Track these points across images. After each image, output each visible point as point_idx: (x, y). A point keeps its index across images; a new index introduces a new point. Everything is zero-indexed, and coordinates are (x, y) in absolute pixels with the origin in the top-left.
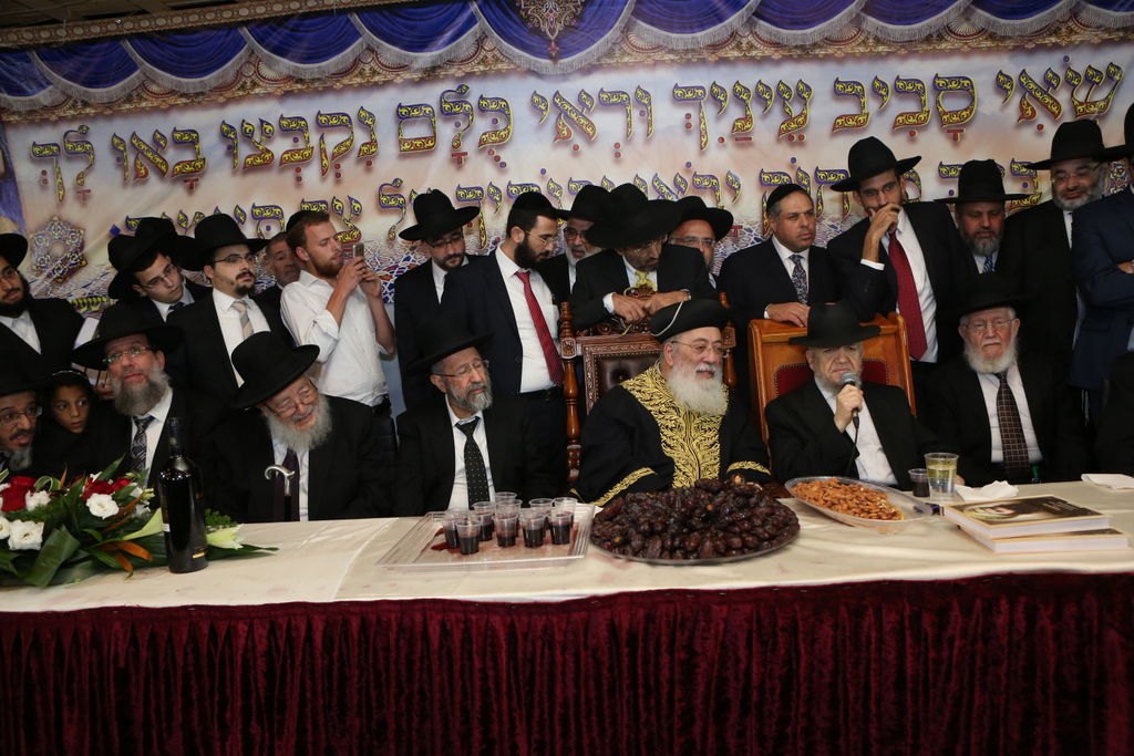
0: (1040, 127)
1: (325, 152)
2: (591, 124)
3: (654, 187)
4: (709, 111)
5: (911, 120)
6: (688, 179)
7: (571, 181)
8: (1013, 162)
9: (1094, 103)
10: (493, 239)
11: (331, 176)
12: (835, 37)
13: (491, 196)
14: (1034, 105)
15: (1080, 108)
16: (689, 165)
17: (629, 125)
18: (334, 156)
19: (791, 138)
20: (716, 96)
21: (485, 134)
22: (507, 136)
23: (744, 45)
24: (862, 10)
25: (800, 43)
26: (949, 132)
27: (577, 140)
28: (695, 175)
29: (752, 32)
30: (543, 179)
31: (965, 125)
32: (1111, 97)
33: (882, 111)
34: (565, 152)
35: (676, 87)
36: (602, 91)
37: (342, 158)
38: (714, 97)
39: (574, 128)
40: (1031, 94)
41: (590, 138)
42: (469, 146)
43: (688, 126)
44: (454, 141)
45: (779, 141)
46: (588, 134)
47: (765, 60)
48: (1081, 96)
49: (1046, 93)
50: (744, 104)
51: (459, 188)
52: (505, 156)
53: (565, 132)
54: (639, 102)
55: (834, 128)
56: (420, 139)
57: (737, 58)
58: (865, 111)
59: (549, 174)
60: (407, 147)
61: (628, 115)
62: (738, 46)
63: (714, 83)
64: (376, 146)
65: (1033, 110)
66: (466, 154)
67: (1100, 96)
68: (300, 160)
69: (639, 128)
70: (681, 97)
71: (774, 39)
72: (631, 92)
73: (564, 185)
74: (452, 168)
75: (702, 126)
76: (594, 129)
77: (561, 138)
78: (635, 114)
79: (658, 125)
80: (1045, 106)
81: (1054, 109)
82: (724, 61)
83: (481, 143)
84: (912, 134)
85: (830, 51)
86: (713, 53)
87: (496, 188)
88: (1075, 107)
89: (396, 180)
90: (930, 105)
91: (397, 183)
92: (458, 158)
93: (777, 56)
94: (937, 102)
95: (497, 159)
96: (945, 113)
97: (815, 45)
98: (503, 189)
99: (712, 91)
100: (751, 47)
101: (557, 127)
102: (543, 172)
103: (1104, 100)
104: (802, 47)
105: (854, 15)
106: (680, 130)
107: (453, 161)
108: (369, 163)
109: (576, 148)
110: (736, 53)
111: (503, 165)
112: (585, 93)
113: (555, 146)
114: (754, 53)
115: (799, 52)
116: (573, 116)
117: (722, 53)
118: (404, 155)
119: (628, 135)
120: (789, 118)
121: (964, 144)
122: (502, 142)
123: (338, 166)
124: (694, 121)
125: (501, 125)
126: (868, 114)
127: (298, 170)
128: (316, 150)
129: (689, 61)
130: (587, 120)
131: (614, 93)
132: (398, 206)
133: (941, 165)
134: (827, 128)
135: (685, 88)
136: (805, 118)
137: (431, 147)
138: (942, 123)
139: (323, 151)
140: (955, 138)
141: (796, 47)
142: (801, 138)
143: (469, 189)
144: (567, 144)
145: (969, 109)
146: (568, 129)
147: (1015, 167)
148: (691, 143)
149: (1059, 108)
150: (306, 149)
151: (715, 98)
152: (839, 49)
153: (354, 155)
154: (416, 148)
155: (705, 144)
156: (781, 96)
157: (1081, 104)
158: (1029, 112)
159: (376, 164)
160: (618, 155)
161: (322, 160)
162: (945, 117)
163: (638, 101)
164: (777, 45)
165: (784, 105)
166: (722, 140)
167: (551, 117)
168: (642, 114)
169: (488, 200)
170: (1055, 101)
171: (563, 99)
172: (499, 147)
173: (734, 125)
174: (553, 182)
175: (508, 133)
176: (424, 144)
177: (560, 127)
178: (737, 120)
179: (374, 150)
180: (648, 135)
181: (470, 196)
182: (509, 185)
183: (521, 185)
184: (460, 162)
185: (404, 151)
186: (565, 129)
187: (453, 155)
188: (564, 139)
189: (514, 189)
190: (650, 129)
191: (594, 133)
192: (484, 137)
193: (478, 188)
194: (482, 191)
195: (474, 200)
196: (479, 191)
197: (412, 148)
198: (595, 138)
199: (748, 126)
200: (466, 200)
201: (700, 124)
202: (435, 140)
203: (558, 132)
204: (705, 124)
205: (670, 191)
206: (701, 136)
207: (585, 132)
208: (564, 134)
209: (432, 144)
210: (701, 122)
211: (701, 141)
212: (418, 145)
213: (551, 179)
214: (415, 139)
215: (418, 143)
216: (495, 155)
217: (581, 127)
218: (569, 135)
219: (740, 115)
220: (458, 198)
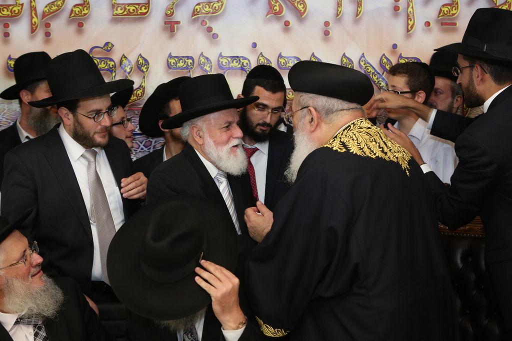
1: (35, 9)
2: (303, 3)
3: (361, 66)
6: (394, 60)
7: (280, 56)
11: (40, 35)
13: (201, 66)
16: (395, 46)
17: (339, 4)
18: (44, 15)
21: (198, 4)
22: (220, 8)
27: (288, 16)
28: (401, 57)
30: (253, 53)
34: (277, 27)
37: (53, 17)
39: (286, 4)
41: (300, 15)
42: (182, 15)
43: (396, 9)
44: (168, 9)
46: (299, 11)
51: (170, 56)
52: (217, 27)
53: (277, 8)
56: (133, 4)
59: (260, 48)
60: (120, 11)
64: (88, 8)
66: (178, 23)
68: (8, 16)
69: (348, 9)
74: (164, 36)
75: (410, 9)
76: (305, 7)
77: (274, 13)
79: (367, 7)
83: (195, 13)
87: (207, 59)
89: (107, 44)
91: (108, 47)
92: (170, 26)
95: (210, 29)
98: (214, 59)
101: (270, 2)
102: (255, 45)
106: (388, 12)
107: (165, 29)
108: (81, 25)
109: (287, 24)
111: (215, 36)
113: (269, 20)
118: (116, 19)
119: (338, 15)
122: (215, 15)
123: (48, 25)
124: (402, 3)
127: (6, 26)
128: (26, 7)
132: (108, 70)
136: (510, 6)
137: (145, 14)
139: (33, 9)
143: (179, 58)
144: (279, 19)
146: (280, 6)
148: (399, 25)
150: (16, 5)
153: (65, 15)
154: (129, 13)
155: (412, 27)
159: (87, 26)
160: (327, 33)
161: (32, 18)
166: (428, 24)
169: (198, 69)
172: (211, 18)
173: (441, 10)
174: (263, 56)
175: (222, 5)
176: (137, 10)
177: (273, 3)
178: (443, 6)
179: (86, 12)
180: (357, 15)
181: (181, 64)
182: (221, 56)
183: (231, 57)
184: (172, 30)
185: (117, 15)
186: (277, 4)
187: (166, 23)
188: (276, 14)
189: (224, 61)
190: (359, 9)
191: (305, 11)
192: (197, 7)
193: (188, 58)
194: (193, 61)
195: (184, 69)
196: (190, 61)
197: (125, 13)
198: (306, 15)
199: (454, 12)
200: (177, 68)
201: (408, 8)
202: (149, 6)
203: (271, 8)
204: (412, 8)
205: (375, 70)
206: (408, 19)
207: (296, 9)
208: (276, 10)
209: (146, 11)
210: (408, 5)
211: (408, 24)
212: (131, 11)
213: (261, 53)
214: (129, 5)
215: (132, 8)
216: (208, 25)
217: (292, 3)
218: (281, 11)
219: (447, 1)
220: (169, 66)
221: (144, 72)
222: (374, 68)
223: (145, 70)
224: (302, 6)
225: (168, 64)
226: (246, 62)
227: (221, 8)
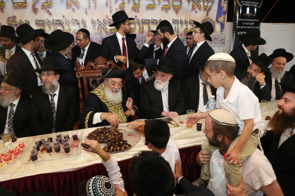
0: (196, 11)
2: (78, 2)
3: (97, 22)
4: (113, 0)
5: (166, 7)
6: (107, 20)
7: (72, 19)
8: (190, 20)
9: (208, 6)
13: (47, 23)
14: (195, 6)
15: (205, 7)
16: (107, 16)
17: (89, 3)
19: (135, 10)
21: (43, 3)
26: (175, 11)
27: (74, 7)
28: (109, 19)
30: (64, 18)
31: (179, 9)
32: (212, 5)
33: (159, 4)
34: (70, 10)
39: (72, 3)
40: (195, 2)
41: (78, 7)
42: (39, 6)
43: (107, 5)
44: (33, 4)
45: (132, 10)
48: (206, 4)
49: (198, 2)
51: (36, 20)
52: (51, 10)
53: (70, 4)
55: (147, 8)
56: (20, 3)
58: (155, 4)
59: (66, 17)
61: (89, 0)
65: (195, 7)
66: (38, 9)
67: (209, 5)
69: (92, 4)
73: (70, 21)
74: (33, 14)
75: (111, 5)
76: (79, 4)
77: (68, 6)
78: (91, 0)
79: (98, 4)
80: (198, 6)
81: (200, 7)
83: (43, 6)
84: (167, 11)
87: (49, 21)
88: (204, 7)
89: (13, 16)
90: (171, 3)
91: (14, 17)
92: (35, 10)
94: (173, 2)
95: (48, 11)
96: (175, 6)
98: (51, 21)
101: (67, 2)
102: (64, 16)
103: (210, 6)
106: (105, 6)
107: (33, 11)
108: (2, 9)
109: (73, 9)
111: (50, 13)
113: (67, 8)
118: (15, 8)
119: (89, 7)
120: (135, 4)
121: (179, 14)
122: (50, 6)
124: (108, 3)
126: (156, 4)
130: (76, 1)
132: (15, 25)
133: (173, 20)
134: (145, 8)
136: (139, 4)
138: (174, 8)
140: (177, 13)
142: (138, 10)
143: (40, 21)
144: (71, 8)
145: (180, 5)
146: (71, 3)
147: (190, 21)
148: (108, 9)
149: (201, 7)
155: (112, 10)
157: (206, 6)
158: (194, 7)
159: (5, 10)
160: (86, 12)
162: (175, 7)
165: (134, 0)
166: (116, 9)
168: (93, 0)
169: (46, 24)
170: (200, 5)
172: (49, 8)
173: (120, 5)
175: (52, 3)
176: (22, 5)
179: (3, 5)
180: (95, 6)
181: (40, 23)
182: (53, 20)
183: (57, 20)
184: (36, 12)
185: (15, 6)
186: (70, 3)
187: (33, 9)
189: (55, 21)
191: (79, 5)
192: (43, 4)
193: (43, 20)
196: (43, 22)
197: (18, 5)
199: (124, 6)
202: (26, 3)
203: (68, 4)
205: (102, 24)
207: (76, 4)
209: (25, 5)
210: (110, 4)
211: (111, 9)
212: (20, 5)
213: (66, 19)
214: (19, 3)
215: (20, 4)
216: (48, 10)
217: (75, 3)
218: (71, 5)
219: (122, 2)
220: (36, 23)
222: (101, 23)
226: (62, 22)
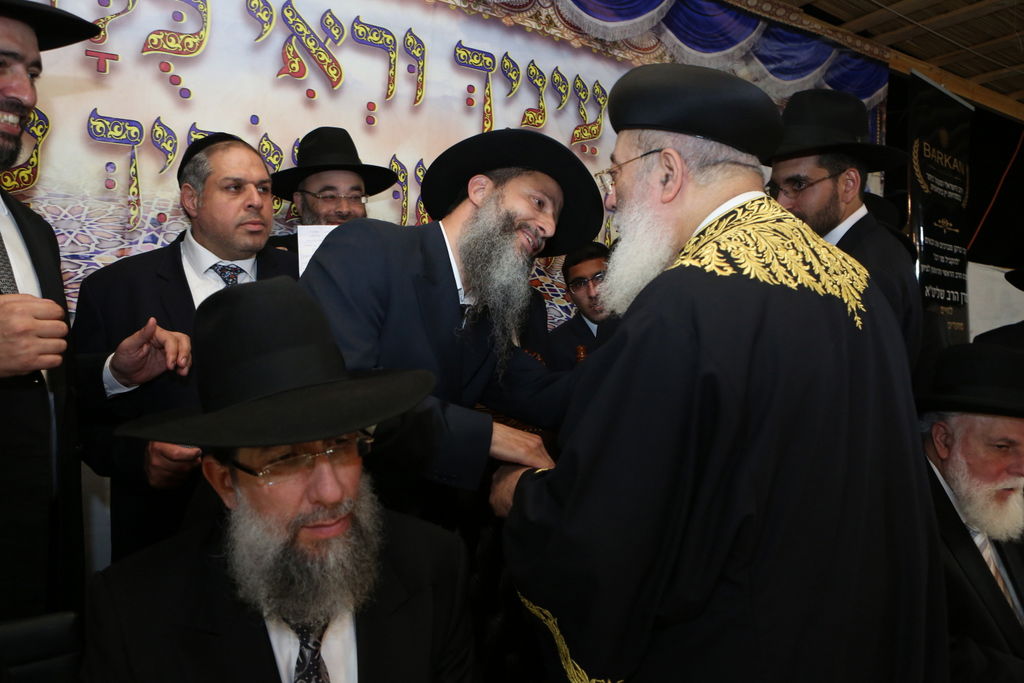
2: (337, 67)
4: (498, 89)
10: (153, 215)
12: (635, 41)
13: (156, 141)
17: (391, 80)
19: (584, 148)
20: (507, 71)
21: (156, 33)
22: (196, 47)
23: (543, 17)
24: (663, 20)
25: (600, 37)
27: (314, 82)
29: (553, 4)
30: (253, 131)
34: (293, 96)
35: (459, 45)
36: (357, 20)
38: (504, 72)
39: (311, 65)
41: (332, 85)
42: (123, 45)
43: (470, 102)
46: (330, 78)
47: (562, 43)
50: (537, 91)
51: (94, 114)
52: (189, 78)
53: (296, 66)
54: (408, 52)
57: (534, 30)
59: (264, 126)
61: (391, 66)
62: (536, 17)
63: (506, 54)
66: (114, 57)
69: (404, 88)
70: (463, 59)
71: (577, 24)
72: (399, 35)
73: (285, 148)
75: (487, 107)
76: (339, 74)
77: (289, 73)
78: (401, 67)
79: (430, 91)
82: (518, 29)
83: (146, 46)
85: (629, 56)
86: (508, 15)
87: (168, 130)
92: (100, 61)
93: (576, 44)
95: (175, 80)
97: (615, 43)
98: (180, 132)
99: (502, 63)
100: (550, 23)
101: (284, 54)
102: (255, 120)
104: (602, 42)
105: (655, 24)
106: (459, 105)
107: (87, 65)
109: (311, 94)
110: (534, 25)
111: (185, 93)
112: (332, 16)
113: (279, 83)
114: (553, 31)
115: (599, 47)
116: (311, 45)
117: (518, 19)
119: (388, 96)
120: (583, 123)
122: (188, 54)
124: (478, 96)
125: (188, 25)
129: (479, 15)
130: (331, 57)
131: (374, 28)
135: (471, 50)
136: (600, 126)
141: (596, 39)
142: (594, 151)
143: (115, 122)
144: (299, 84)
146: (301, 63)
151: (505, 74)
152: (638, 57)
156: (577, 94)
160: (370, 121)
163: (408, 50)
164: (576, 29)
165: (579, 107)
167: (277, 37)
168: (411, 69)
169: (150, 146)
171: (296, 15)
172: (179, 62)
173: (525, 116)
174: (268, 140)
175: (201, 43)
177: (289, 57)
178: (528, 110)
180: (416, 101)
181: (116, 133)
182: (194, 128)
184: (100, 69)
186: (296, 60)
187: (89, 54)
188: (294, 75)
190: (419, 93)
191: (339, 79)
192: (153, 37)
193: (133, 123)
194: (141, 129)
195: (122, 141)
196: (135, 129)
198: (341, 87)
199: (540, 121)
200: (106, 139)
201: (485, 103)
203: (285, 63)
204: (490, 105)
206: (484, 120)
207: (326, 74)
208: (294, 68)
210: (485, 101)
213: (266, 135)
216: (172, 72)
217: (320, 64)
218: (302, 72)
219: (532, 105)
220: (91, 133)
221: (36, 137)
223: (38, 133)
224: (335, 71)
225: (89, 129)
227: (199, 47)
